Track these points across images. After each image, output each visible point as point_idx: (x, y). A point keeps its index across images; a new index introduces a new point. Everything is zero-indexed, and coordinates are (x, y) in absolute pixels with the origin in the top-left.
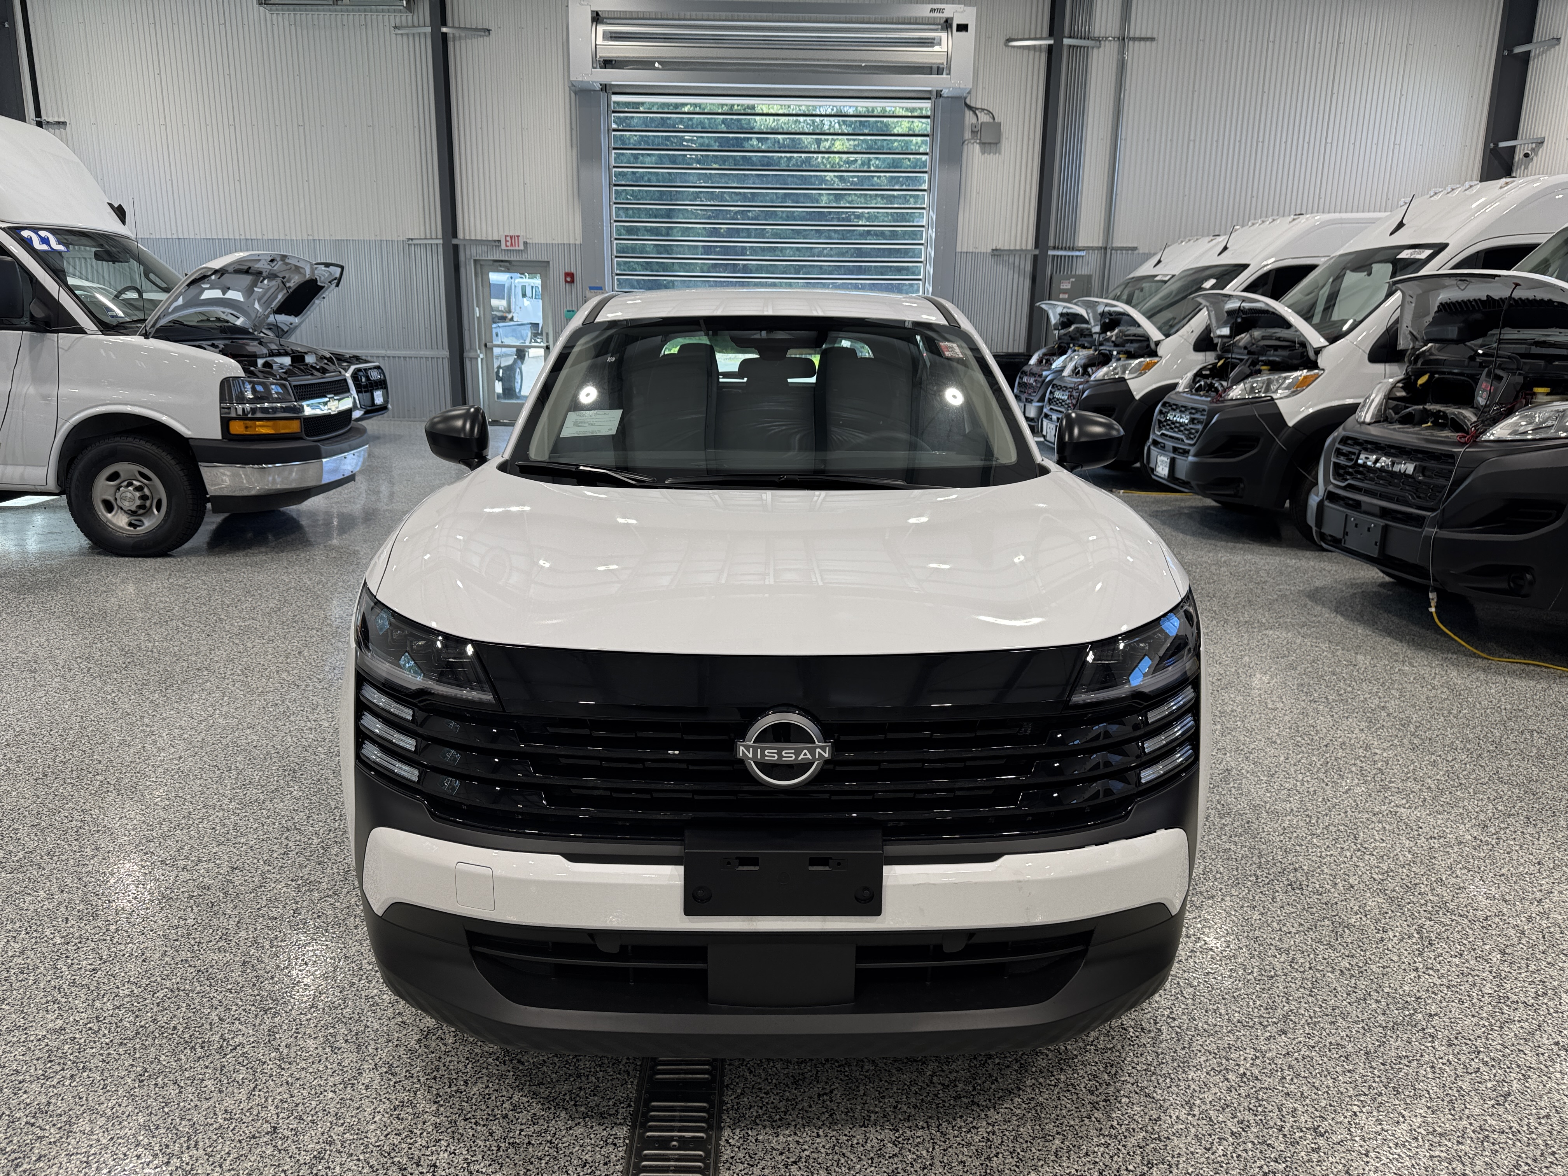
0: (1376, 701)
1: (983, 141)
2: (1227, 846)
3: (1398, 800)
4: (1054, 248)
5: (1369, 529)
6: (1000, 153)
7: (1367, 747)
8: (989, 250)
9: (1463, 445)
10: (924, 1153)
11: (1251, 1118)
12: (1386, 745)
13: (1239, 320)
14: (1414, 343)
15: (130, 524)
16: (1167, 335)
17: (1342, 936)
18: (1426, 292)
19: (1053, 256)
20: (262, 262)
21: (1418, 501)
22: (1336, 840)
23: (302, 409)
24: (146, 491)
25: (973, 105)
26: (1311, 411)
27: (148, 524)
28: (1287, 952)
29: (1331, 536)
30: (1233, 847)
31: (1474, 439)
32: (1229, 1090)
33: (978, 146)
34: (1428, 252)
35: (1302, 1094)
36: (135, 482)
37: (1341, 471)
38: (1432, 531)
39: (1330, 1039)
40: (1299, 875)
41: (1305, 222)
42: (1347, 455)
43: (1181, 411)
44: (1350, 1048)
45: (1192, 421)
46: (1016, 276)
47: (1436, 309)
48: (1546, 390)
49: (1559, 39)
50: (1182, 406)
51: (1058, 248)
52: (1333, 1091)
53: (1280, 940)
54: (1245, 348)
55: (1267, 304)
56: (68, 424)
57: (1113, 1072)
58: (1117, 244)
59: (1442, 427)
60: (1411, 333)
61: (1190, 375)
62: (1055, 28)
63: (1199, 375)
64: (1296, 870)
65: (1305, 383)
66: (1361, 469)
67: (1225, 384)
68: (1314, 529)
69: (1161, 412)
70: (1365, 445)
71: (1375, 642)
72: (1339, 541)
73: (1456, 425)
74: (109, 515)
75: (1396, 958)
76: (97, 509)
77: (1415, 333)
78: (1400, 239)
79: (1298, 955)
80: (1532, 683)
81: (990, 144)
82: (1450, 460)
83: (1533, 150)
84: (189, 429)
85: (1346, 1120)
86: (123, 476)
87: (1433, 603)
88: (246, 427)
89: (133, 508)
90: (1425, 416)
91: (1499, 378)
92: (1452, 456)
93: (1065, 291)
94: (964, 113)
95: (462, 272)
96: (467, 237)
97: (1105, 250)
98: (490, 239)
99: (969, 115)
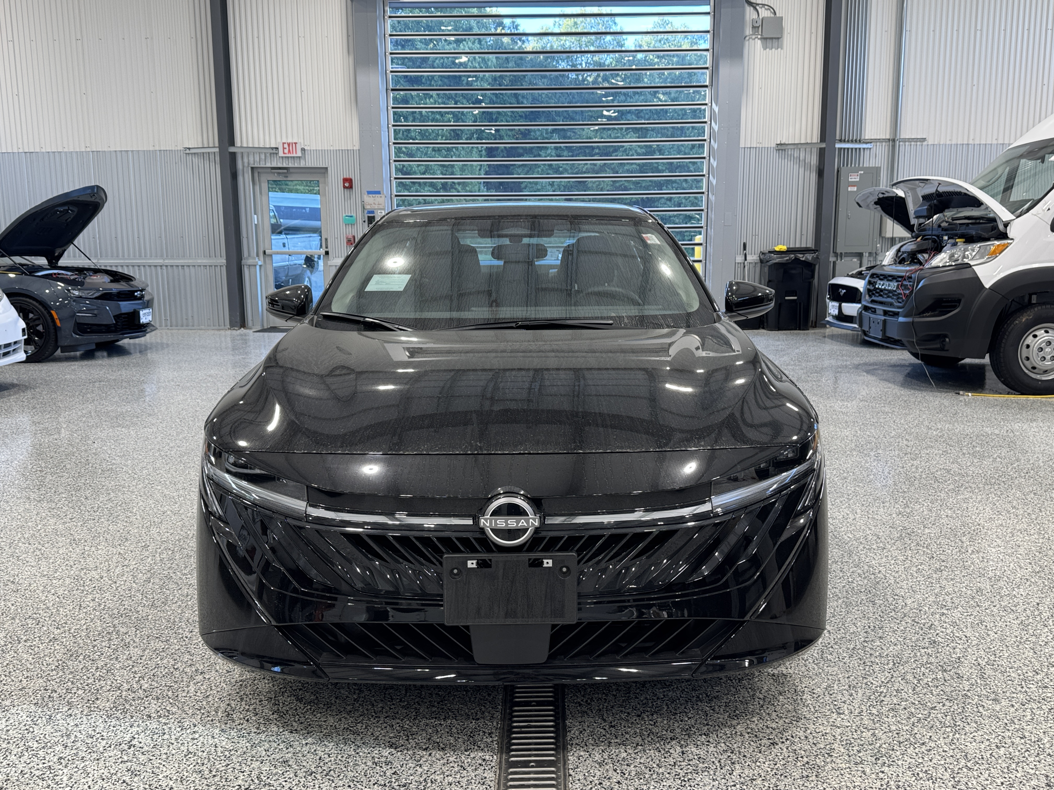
1: (765, 36)
4: (841, 141)
6: (782, 49)
8: (773, 145)
19: (840, 149)
25: (753, 1)
33: (759, 42)
46: (801, 170)
51: (844, 141)
58: (905, 134)
81: (772, 38)
93: (853, 184)
94: (744, 7)
95: (240, 179)
96: (245, 145)
97: (893, 141)
98: (268, 146)
99: (749, 10)
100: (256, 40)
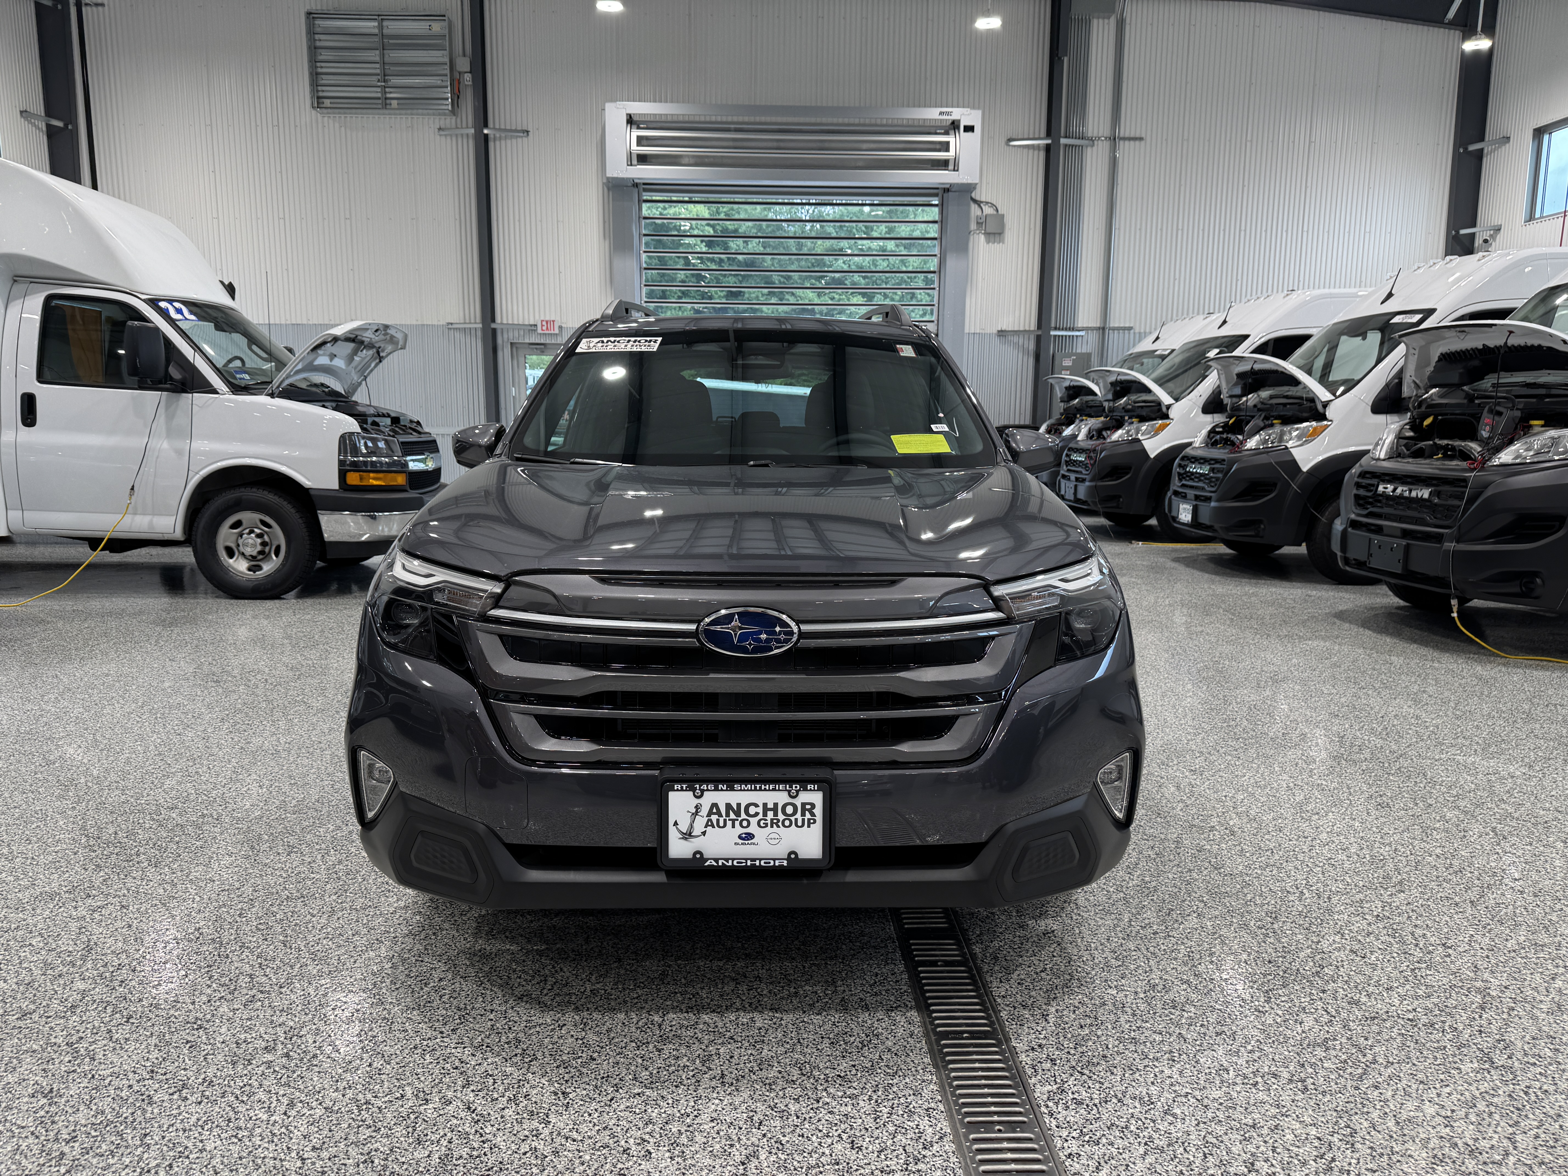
0: (1416, 687)
1: (988, 232)
2: (1319, 782)
3: (1453, 751)
4: (1056, 329)
5: (1392, 549)
6: (1003, 243)
7: (1418, 717)
8: (995, 331)
9: (1472, 470)
10: (1142, 964)
11: (1392, 940)
12: (1433, 716)
13: (1250, 380)
14: (1417, 390)
15: (249, 569)
16: (1177, 400)
17: (1431, 835)
18: (1429, 343)
19: (1055, 336)
20: (369, 331)
21: (1434, 521)
22: (1409, 777)
23: (406, 465)
24: (266, 538)
25: (978, 198)
26: (1321, 458)
27: (268, 568)
28: (1390, 844)
29: (1355, 559)
30: (1324, 783)
31: (1482, 464)
32: (1369, 924)
33: (983, 236)
34: (1418, 317)
35: (1427, 926)
36: (256, 530)
37: (1361, 502)
38: (1450, 546)
39: (1440, 894)
40: (1384, 799)
41: (1296, 298)
42: (1367, 487)
43: (1200, 463)
44: (1457, 899)
45: (1212, 470)
46: (1020, 356)
47: (1436, 359)
48: (1541, 422)
49: (1509, 138)
50: (1201, 459)
51: (1059, 329)
52: (1451, 924)
53: (1382, 838)
54: (1255, 406)
55: (1277, 364)
56: (198, 476)
57: (1274, 915)
58: (1114, 323)
59: (1452, 458)
60: (1414, 382)
61: (1204, 432)
62: (1051, 130)
63: (1212, 432)
64: (1381, 796)
65: (1316, 433)
66: (1381, 498)
67: (1240, 437)
68: (1339, 554)
69: (1180, 466)
70: (1383, 478)
71: (1403, 648)
72: (1364, 563)
73: (1465, 456)
74: (231, 561)
75: (1479, 847)
76: (220, 554)
77: (1418, 382)
78: (1390, 307)
79: (1399, 847)
80: (1548, 673)
81: (994, 234)
82: (1462, 484)
83: (1491, 236)
84: (309, 480)
85: (1466, 940)
86: (245, 523)
87: (1455, 609)
88: (361, 479)
89: (254, 553)
90: (1437, 448)
91: (1500, 414)
92: (1465, 480)
93: (1067, 368)
94: (969, 206)
95: (500, 354)
96: (505, 322)
97: (1102, 330)
98: (527, 323)
99: (974, 207)
100: (517, 223)
